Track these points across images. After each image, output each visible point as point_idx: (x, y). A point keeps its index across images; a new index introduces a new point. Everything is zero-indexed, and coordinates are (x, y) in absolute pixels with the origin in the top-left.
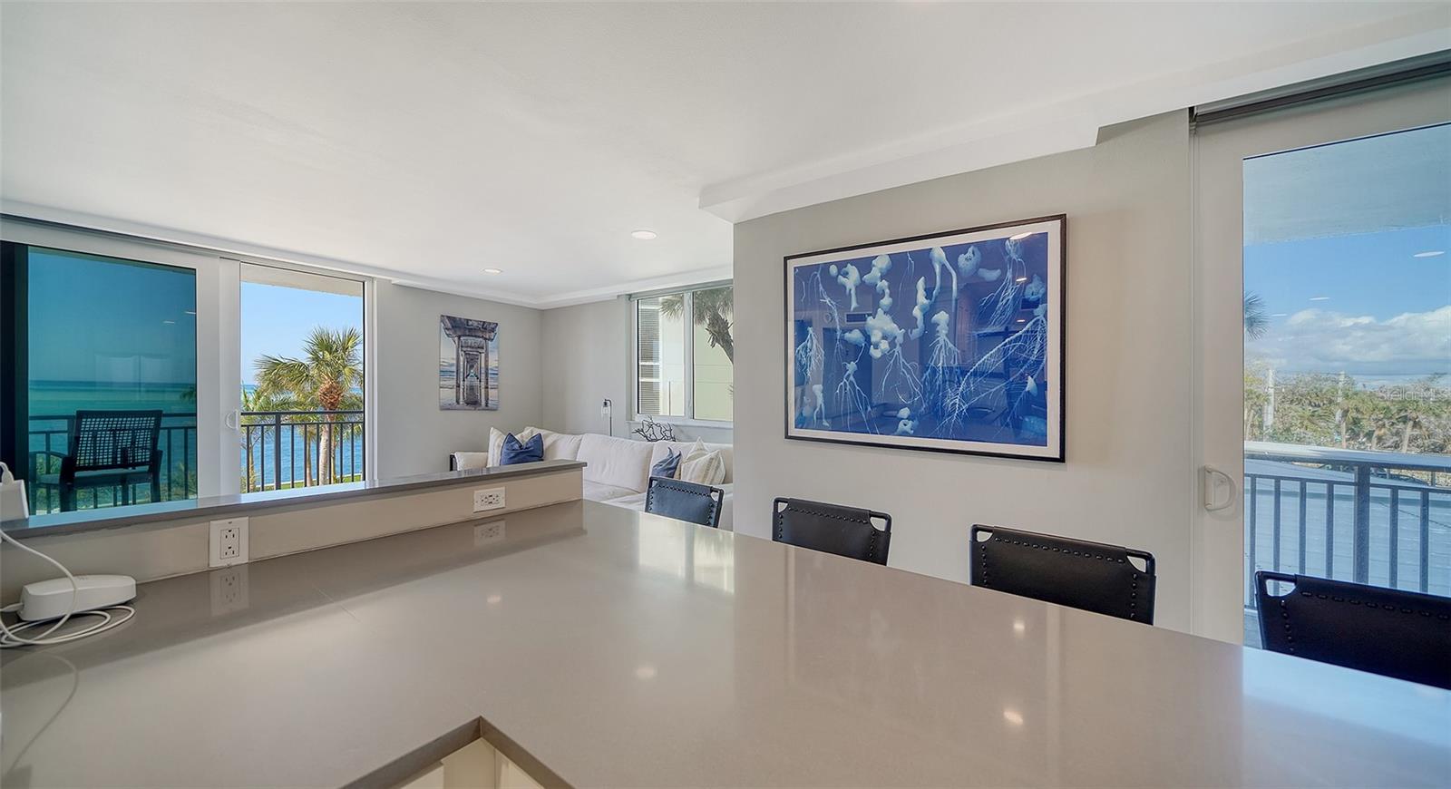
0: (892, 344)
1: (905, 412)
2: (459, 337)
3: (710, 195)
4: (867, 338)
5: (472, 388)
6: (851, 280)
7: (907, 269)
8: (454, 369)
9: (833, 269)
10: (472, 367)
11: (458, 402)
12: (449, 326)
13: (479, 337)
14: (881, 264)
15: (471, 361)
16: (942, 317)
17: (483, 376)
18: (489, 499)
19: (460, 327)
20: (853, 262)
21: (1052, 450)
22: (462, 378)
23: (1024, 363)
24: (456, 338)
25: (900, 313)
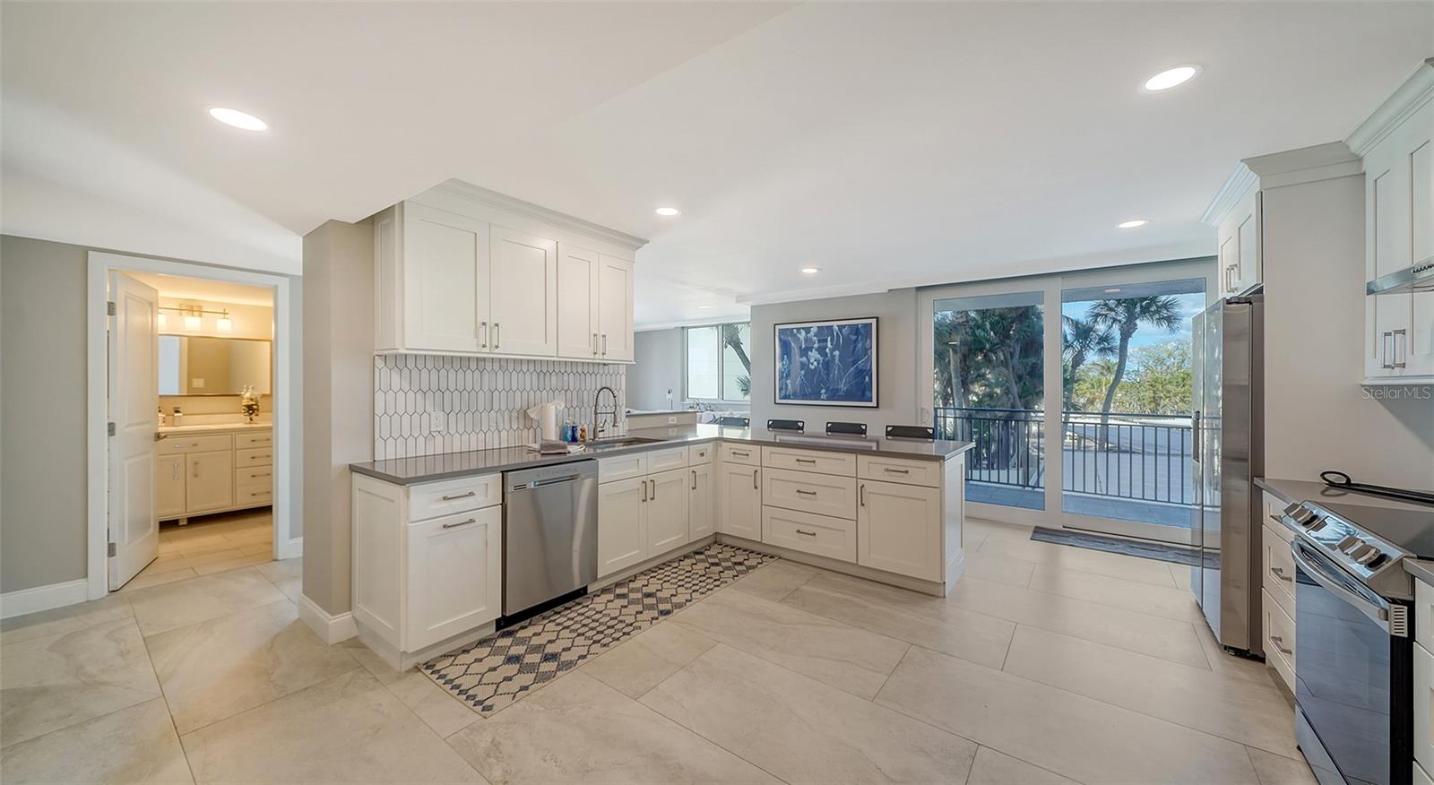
0: (818, 364)
1: (823, 391)
3: (740, 298)
4: (809, 360)
6: (802, 335)
7: (824, 333)
9: (795, 331)
14: (814, 330)
16: (837, 353)
18: (673, 420)
20: (803, 328)
21: (874, 404)
23: (863, 373)
25: (821, 350)
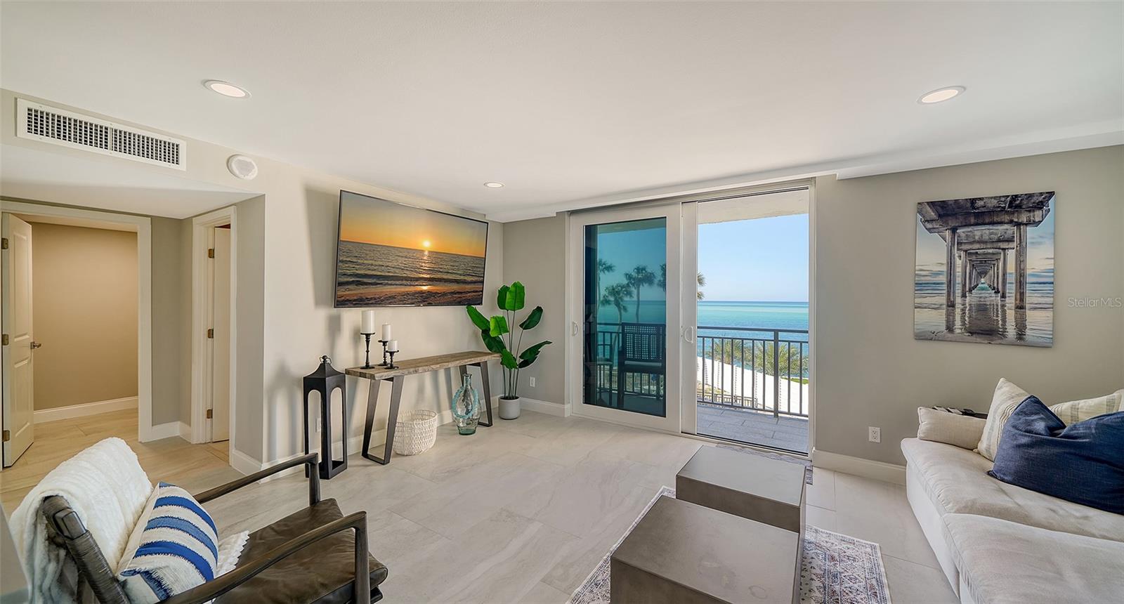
2: (954, 230)
5: (982, 308)
8: (943, 279)
10: (982, 274)
11: (950, 329)
12: (933, 215)
13: (1001, 223)
15: (981, 264)
17: (1011, 290)
19: (954, 215)
22: (958, 292)
24: (948, 234)
